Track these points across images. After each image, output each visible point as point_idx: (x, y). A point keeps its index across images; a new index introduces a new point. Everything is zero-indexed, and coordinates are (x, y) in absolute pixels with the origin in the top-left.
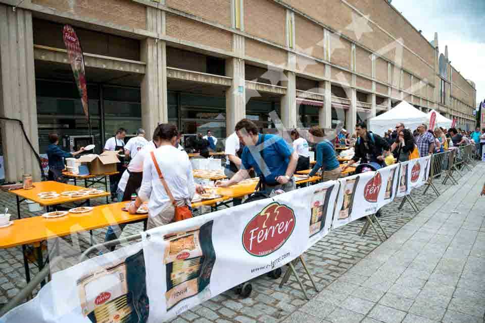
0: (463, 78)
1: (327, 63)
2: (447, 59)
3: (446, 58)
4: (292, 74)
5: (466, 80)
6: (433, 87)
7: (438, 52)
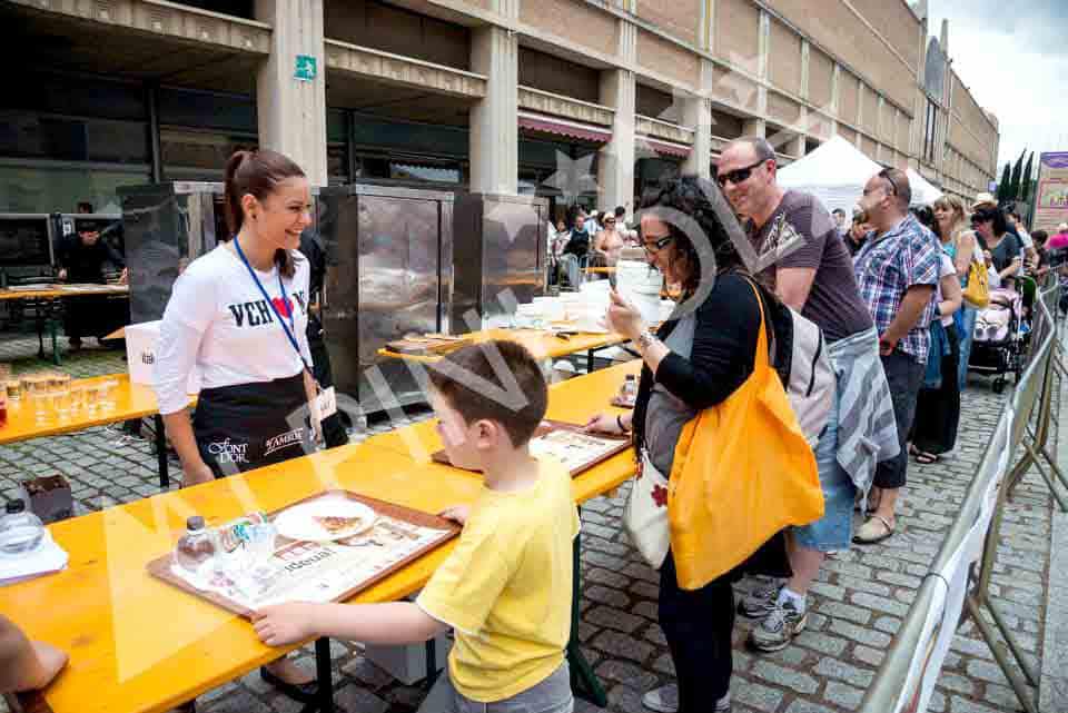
0: (975, 103)
1: (626, 16)
2: (945, 53)
3: (942, 48)
4: (506, 36)
5: (980, 110)
6: (911, 118)
7: (925, 30)
